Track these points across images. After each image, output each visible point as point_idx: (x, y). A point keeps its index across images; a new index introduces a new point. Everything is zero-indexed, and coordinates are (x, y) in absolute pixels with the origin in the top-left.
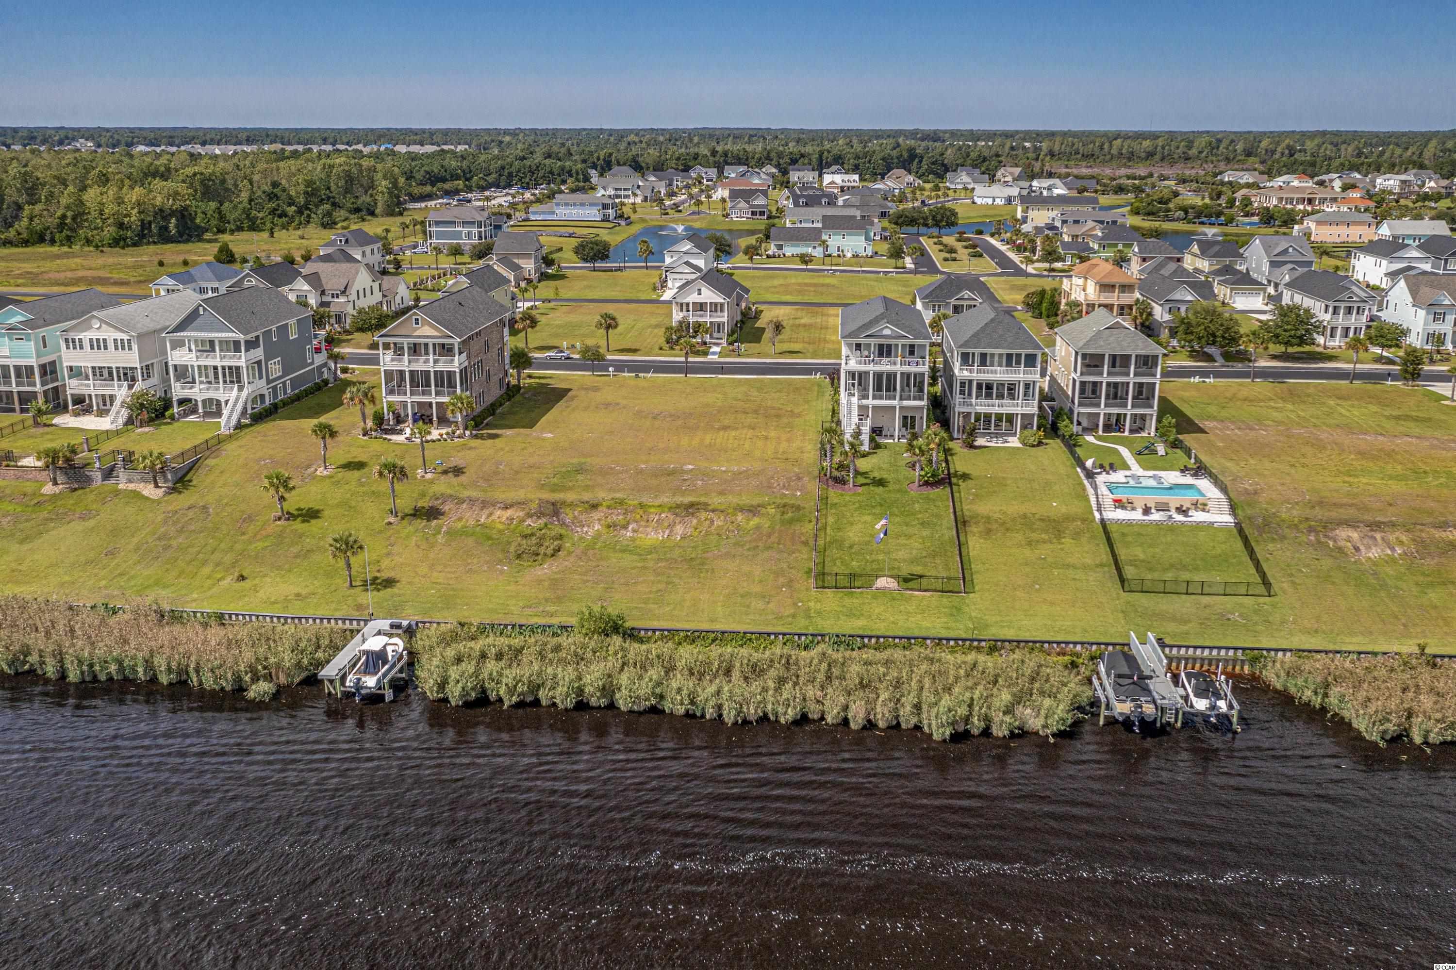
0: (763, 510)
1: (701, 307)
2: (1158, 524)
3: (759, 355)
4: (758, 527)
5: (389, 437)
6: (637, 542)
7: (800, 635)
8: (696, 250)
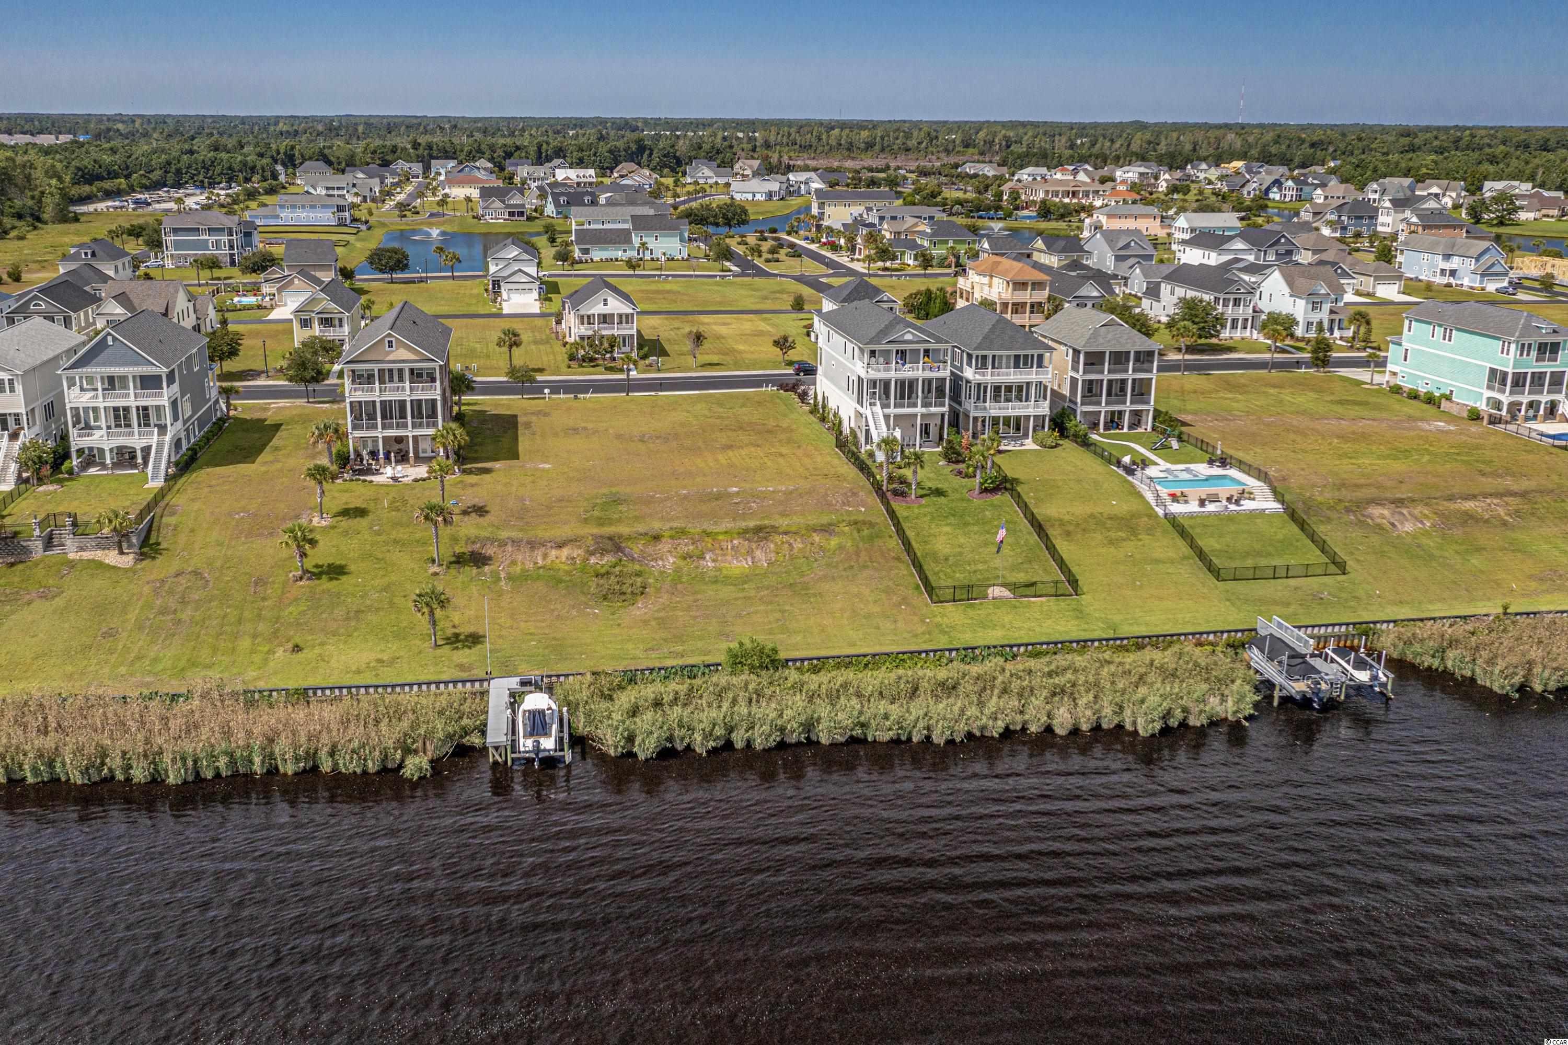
0: (837, 529)
1: (605, 319)
2: (1216, 514)
3: (679, 369)
4: (841, 547)
5: (369, 478)
6: (725, 572)
7: (950, 650)
8: (526, 257)
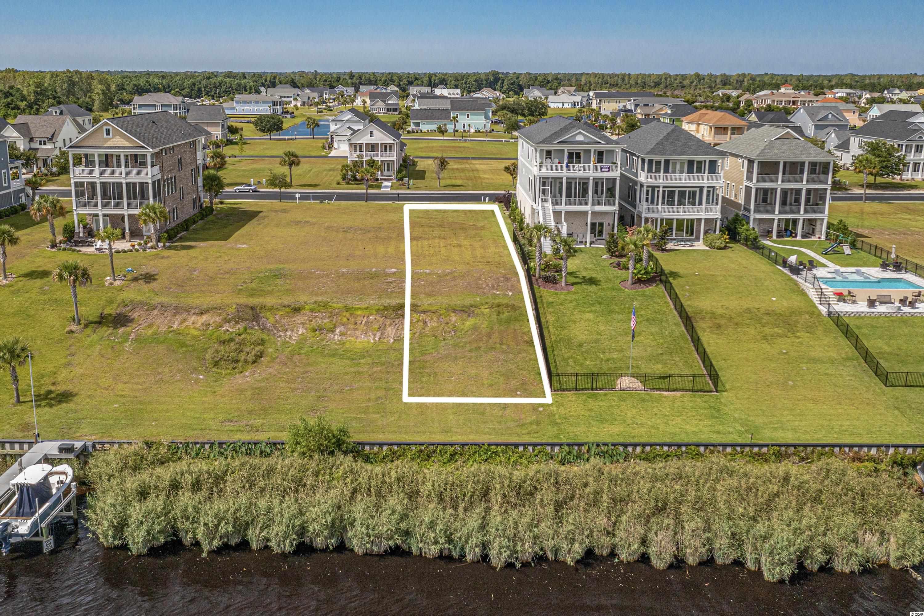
1: (373, 147)
2: (887, 316)
3: (426, 188)
4: (475, 328)
5: (78, 249)
6: (348, 346)
8: (356, 119)
